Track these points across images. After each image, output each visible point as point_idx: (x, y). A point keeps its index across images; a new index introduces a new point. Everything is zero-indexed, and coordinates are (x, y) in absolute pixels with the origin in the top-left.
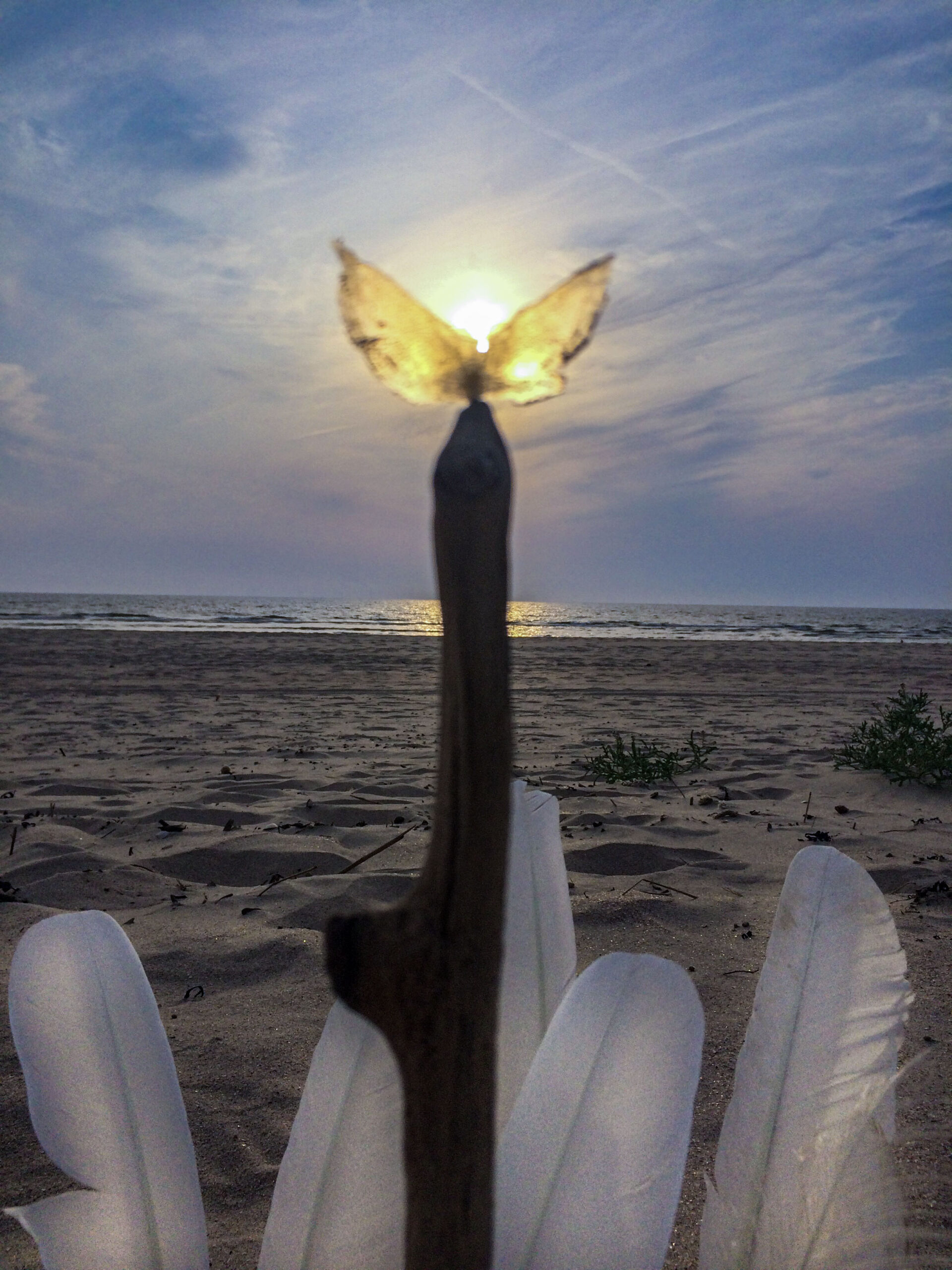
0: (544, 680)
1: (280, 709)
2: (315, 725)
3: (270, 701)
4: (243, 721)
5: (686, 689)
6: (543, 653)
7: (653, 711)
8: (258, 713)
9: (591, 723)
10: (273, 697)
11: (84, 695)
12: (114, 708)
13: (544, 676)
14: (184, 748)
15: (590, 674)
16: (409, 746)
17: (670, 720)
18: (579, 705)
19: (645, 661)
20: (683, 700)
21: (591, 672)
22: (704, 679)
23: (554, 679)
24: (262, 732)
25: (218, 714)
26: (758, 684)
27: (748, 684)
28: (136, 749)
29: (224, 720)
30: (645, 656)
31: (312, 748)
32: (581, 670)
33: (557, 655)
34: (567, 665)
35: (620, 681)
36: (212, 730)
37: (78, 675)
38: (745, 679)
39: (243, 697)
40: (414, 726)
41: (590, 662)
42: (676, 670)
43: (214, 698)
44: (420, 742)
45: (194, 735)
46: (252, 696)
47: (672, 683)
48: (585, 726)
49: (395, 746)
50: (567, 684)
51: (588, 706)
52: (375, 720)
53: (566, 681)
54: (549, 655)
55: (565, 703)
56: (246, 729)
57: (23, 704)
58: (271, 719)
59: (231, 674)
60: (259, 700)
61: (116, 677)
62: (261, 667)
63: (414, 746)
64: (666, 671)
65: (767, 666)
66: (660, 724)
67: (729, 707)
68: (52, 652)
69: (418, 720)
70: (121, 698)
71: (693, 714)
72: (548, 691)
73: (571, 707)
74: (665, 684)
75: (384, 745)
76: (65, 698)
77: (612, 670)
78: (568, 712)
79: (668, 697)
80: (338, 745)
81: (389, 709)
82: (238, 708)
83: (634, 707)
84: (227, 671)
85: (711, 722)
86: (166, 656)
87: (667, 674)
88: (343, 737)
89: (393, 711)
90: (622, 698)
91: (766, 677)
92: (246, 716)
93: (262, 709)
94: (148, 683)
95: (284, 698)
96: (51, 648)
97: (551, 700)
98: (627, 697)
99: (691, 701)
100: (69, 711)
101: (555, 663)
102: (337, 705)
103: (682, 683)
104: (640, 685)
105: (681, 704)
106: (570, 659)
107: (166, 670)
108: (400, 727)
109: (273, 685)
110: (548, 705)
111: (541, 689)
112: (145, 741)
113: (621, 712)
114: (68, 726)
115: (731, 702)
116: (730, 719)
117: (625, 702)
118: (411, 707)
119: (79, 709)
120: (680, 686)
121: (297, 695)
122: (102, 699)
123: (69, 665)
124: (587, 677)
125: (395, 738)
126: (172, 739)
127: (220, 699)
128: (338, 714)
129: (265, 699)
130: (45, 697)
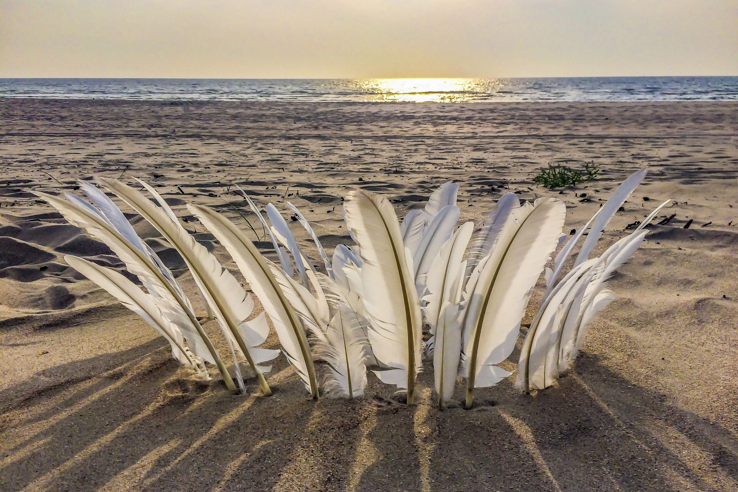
0: (538, 129)
1: (385, 147)
2: (403, 157)
3: (380, 143)
4: (366, 154)
5: (627, 134)
6: (540, 112)
7: (600, 148)
8: (374, 149)
9: (559, 155)
10: (381, 140)
11: (284, 139)
12: (300, 146)
13: (538, 127)
14: (339, 168)
15: (567, 125)
16: (452, 168)
17: (609, 153)
18: (555, 145)
19: (605, 116)
20: (621, 141)
21: (568, 123)
22: (641, 127)
23: (544, 129)
24: (376, 160)
25: (353, 150)
26: (675, 130)
27: (669, 130)
28: (316, 168)
29: (356, 154)
30: (606, 113)
31: (402, 169)
32: (562, 123)
33: (549, 113)
34: (554, 119)
35: (586, 129)
36: (351, 159)
37: (279, 128)
38: (669, 127)
39: (365, 141)
40: (457, 158)
41: (569, 117)
42: (624, 122)
43: (350, 142)
44: (458, 166)
45: (342, 162)
46: (370, 140)
47: (618, 130)
48: (555, 157)
49: (445, 168)
50: (552, 132)
51: (560, 145)
52: (437, 154)
53: (551, 130)
54: (544, 113)
55: (547, 144)
56: (368, 159)
57: (256, 144)
58: (380, 153)
59: (358, 127)
60: (374, 142)
61: (298, 129)
62: (374, 123)
63: (455, 168)
64: (617, 122)
65: (685, 118)
66: (601, 156)
67: (649, 145)
68: (263, 115)
69: (459, 154)
70: (303, 141)
71: (624, 150)
72: (539, 136)
73: (550, 146)
74: (614, 131)
75: (439, 168)
76: (275, 141)
77: (582, 122)
78: (547, 149)
79: (613, 139)
80: (415, 167)
81: (444, 147)
82: (363, 147)
83: (589, 146)
84: (356, 125)
85: (633, 155)
86: (322, 117)
87: (618, 124)
88: (418, 163)
89: (446, 149)
90: (583, 140)
91: (682, 126)
92: (367, 151)
93: (376, 148)
94: (316, 132)
95: (387, 141)
96: (263, 112)
97: (539, 142)
98: (586, 140)
99: (626, 141)
100: (279, 148)
101: (547, 119)
102: (415, 145)
103: (625, 130)
104: (598, 132)
105: (619, 143)
106: (557, 116)
107: (323, 125)
108: (449, 157)
109: (381, 134)
110: (536, 145)
111: (535, 135)
112: (318, 165)
113: (580, 149)
114: (280, 156)
115: (652, 142)
116: (646, 152)
117: (585, 143)
118: (456, 146)
119: (283, 147)
120: (623, 132)
121: (394, 140)
122: (293, 142)
123: (273, 123)
124: (565, 127)
125: (446, 164)
126: (332, 163)
127: (354, 142)
128: (416, 151)
129: (377, 142)
130: (265, 140)
